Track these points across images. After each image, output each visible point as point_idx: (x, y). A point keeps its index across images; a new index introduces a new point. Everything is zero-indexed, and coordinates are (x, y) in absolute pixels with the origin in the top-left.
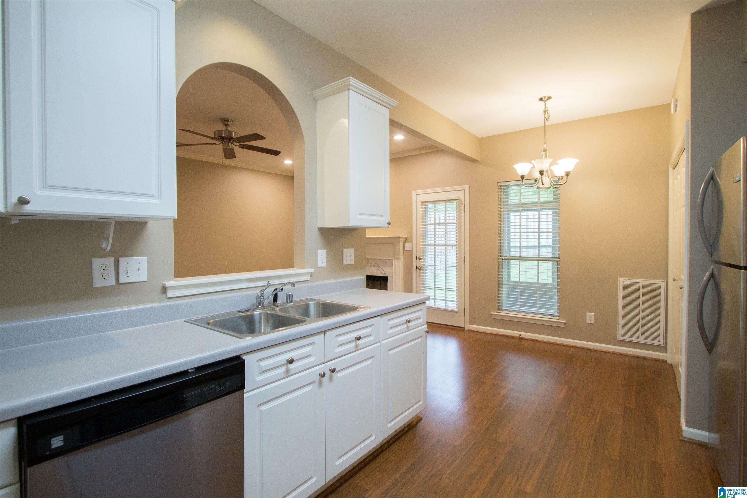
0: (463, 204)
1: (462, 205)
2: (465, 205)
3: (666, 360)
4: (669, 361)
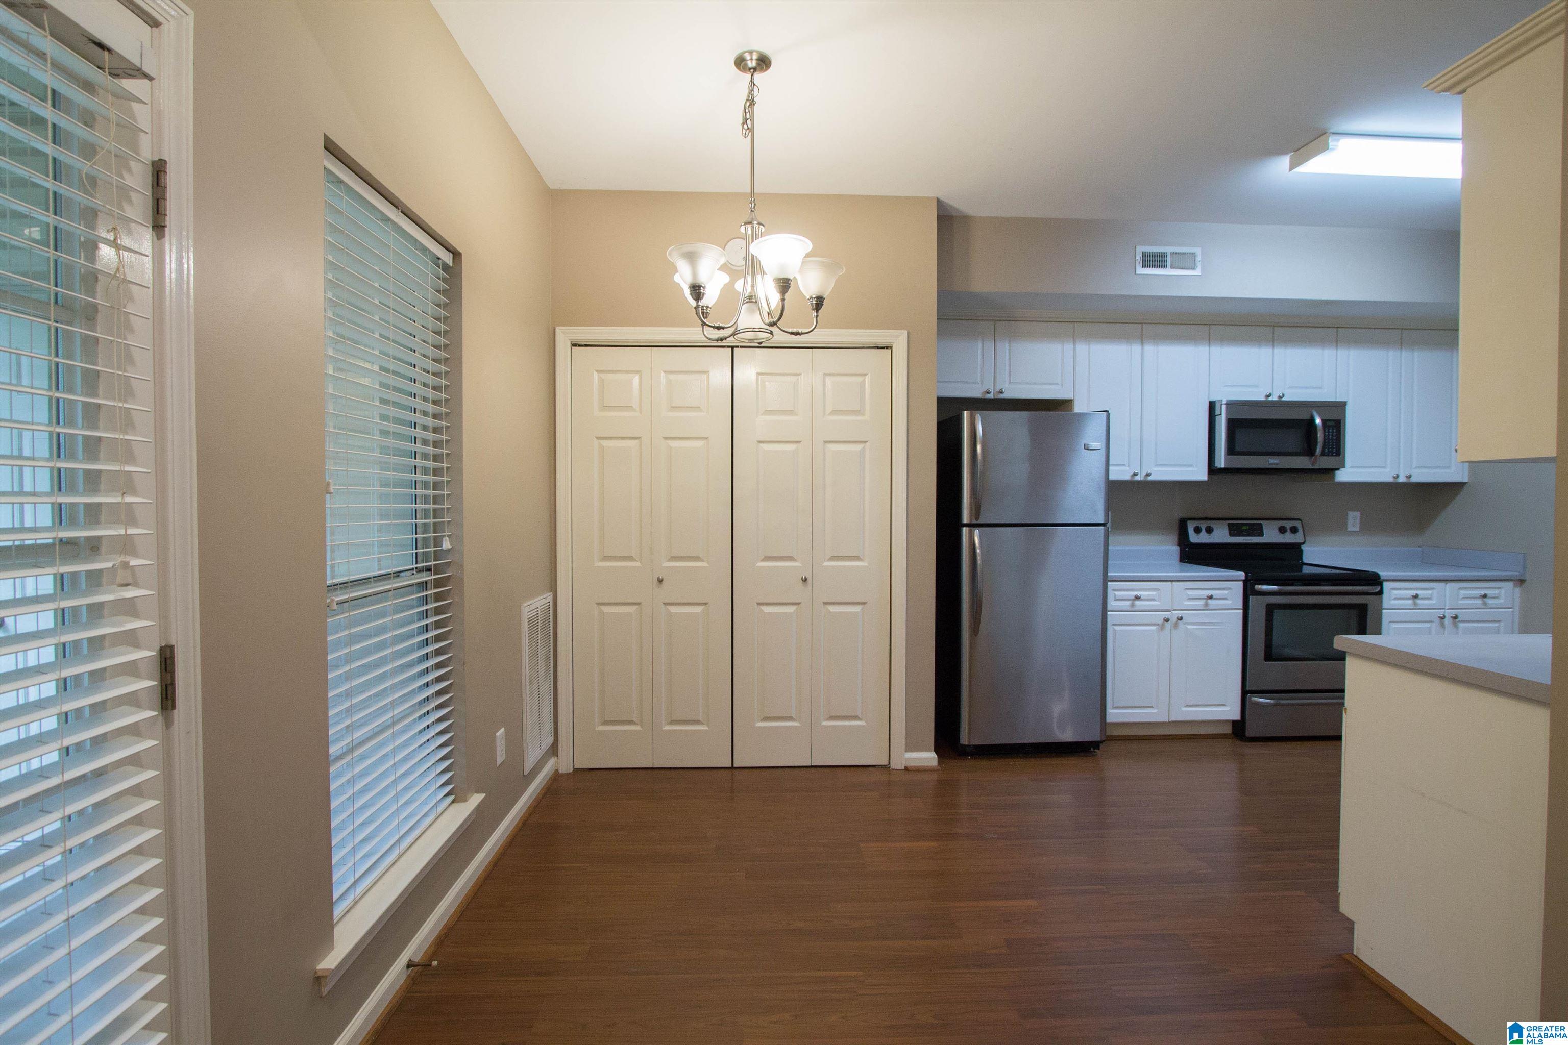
3: (557, 770)
4: (566, 767)
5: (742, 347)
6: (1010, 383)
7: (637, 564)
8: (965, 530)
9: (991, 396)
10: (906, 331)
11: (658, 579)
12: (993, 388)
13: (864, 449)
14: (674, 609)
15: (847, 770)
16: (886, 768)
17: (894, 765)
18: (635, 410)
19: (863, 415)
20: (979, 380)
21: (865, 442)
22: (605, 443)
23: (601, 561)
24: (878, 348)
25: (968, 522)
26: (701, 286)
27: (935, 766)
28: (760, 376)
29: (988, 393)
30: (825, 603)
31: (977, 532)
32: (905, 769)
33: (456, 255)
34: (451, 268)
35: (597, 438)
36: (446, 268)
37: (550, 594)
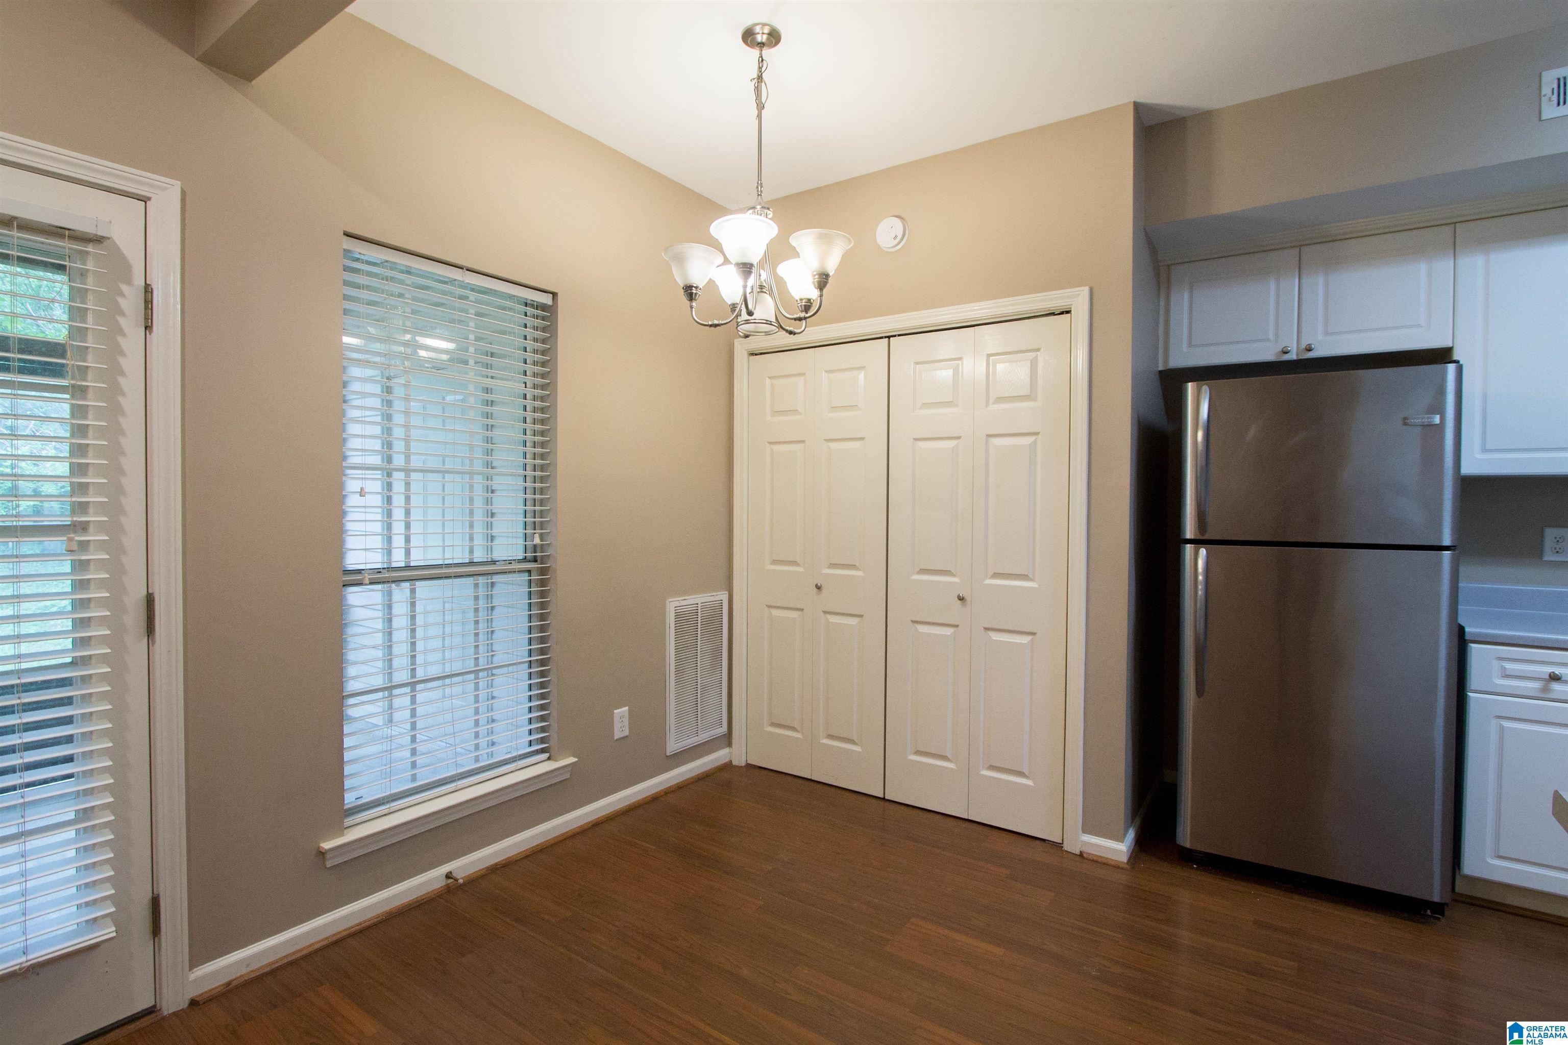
0: (139, 281)
1: (124, 288)
2: (148, 290)
3: (731, 761)
4: (739, 760)
5: (899, 335)
6: (1327, 333)
7: (800, 569)
8: (1189, 548)
9: (1293, 356)
10: (1086, 289)
11: (817, 586)
12: (1295, 346)
13: (1035, 441)
14: (833, 619)
15: (1003, 834)
16: (1058, 846)
17: (1066, 847)
18: (800, 414)
19: (1035, 400)
20: (1271, 336)
21: (1037, 434)
22: (777, 448)
23: (771, 564)
24: (1053, 314)
25: (1193, 538)
26: (692, 286)
27: (1122, 862)
28: (917, 366)
29: (1286, 353)
30: (986, 629)
31: (1203, 552)
32: (1080, 855)
33: (554, 295)
34: (550, 306)
35: (769, 443)
36: (543, 307)
37: (726, 592)
